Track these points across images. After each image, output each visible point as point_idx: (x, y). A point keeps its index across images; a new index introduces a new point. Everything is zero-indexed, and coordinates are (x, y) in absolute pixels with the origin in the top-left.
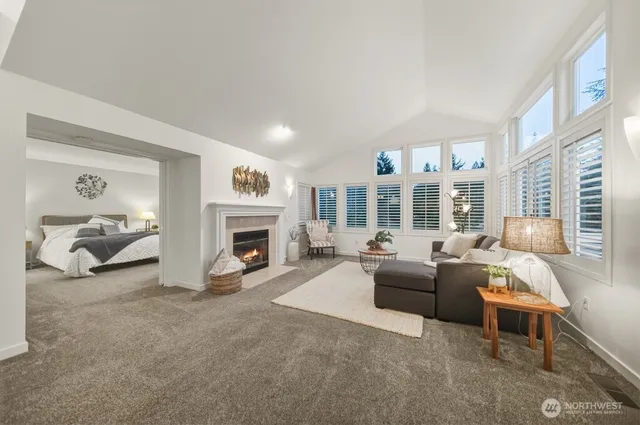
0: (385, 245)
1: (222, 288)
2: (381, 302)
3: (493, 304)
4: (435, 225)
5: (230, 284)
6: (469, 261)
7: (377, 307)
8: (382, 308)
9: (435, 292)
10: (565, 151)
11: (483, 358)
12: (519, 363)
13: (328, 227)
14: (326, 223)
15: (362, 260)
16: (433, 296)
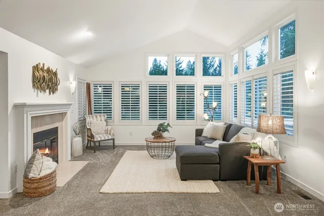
0: (165, 134)
1: (40, 190)
2: (185, 176)
3: (256, 164)
4: (192, 117)
5: (50, 184)
6: (237, 142)
7: (182, 180)
8: (186, 180)
9: (219, 163)
10: (275, 77)
11: (253, 195)
12: (268, 193)
13: (106, 121)
14: (103, 117)
15: (148, 148)
16: (218, 165)
